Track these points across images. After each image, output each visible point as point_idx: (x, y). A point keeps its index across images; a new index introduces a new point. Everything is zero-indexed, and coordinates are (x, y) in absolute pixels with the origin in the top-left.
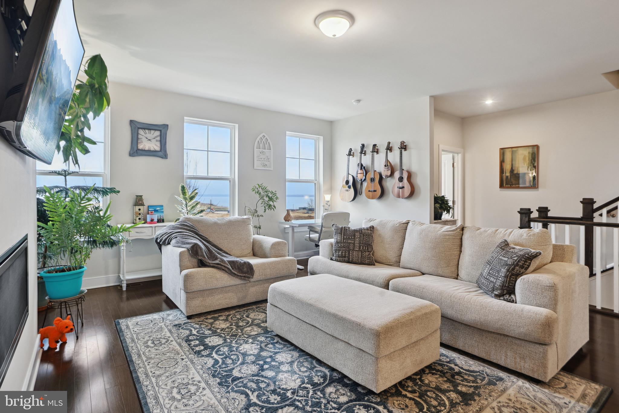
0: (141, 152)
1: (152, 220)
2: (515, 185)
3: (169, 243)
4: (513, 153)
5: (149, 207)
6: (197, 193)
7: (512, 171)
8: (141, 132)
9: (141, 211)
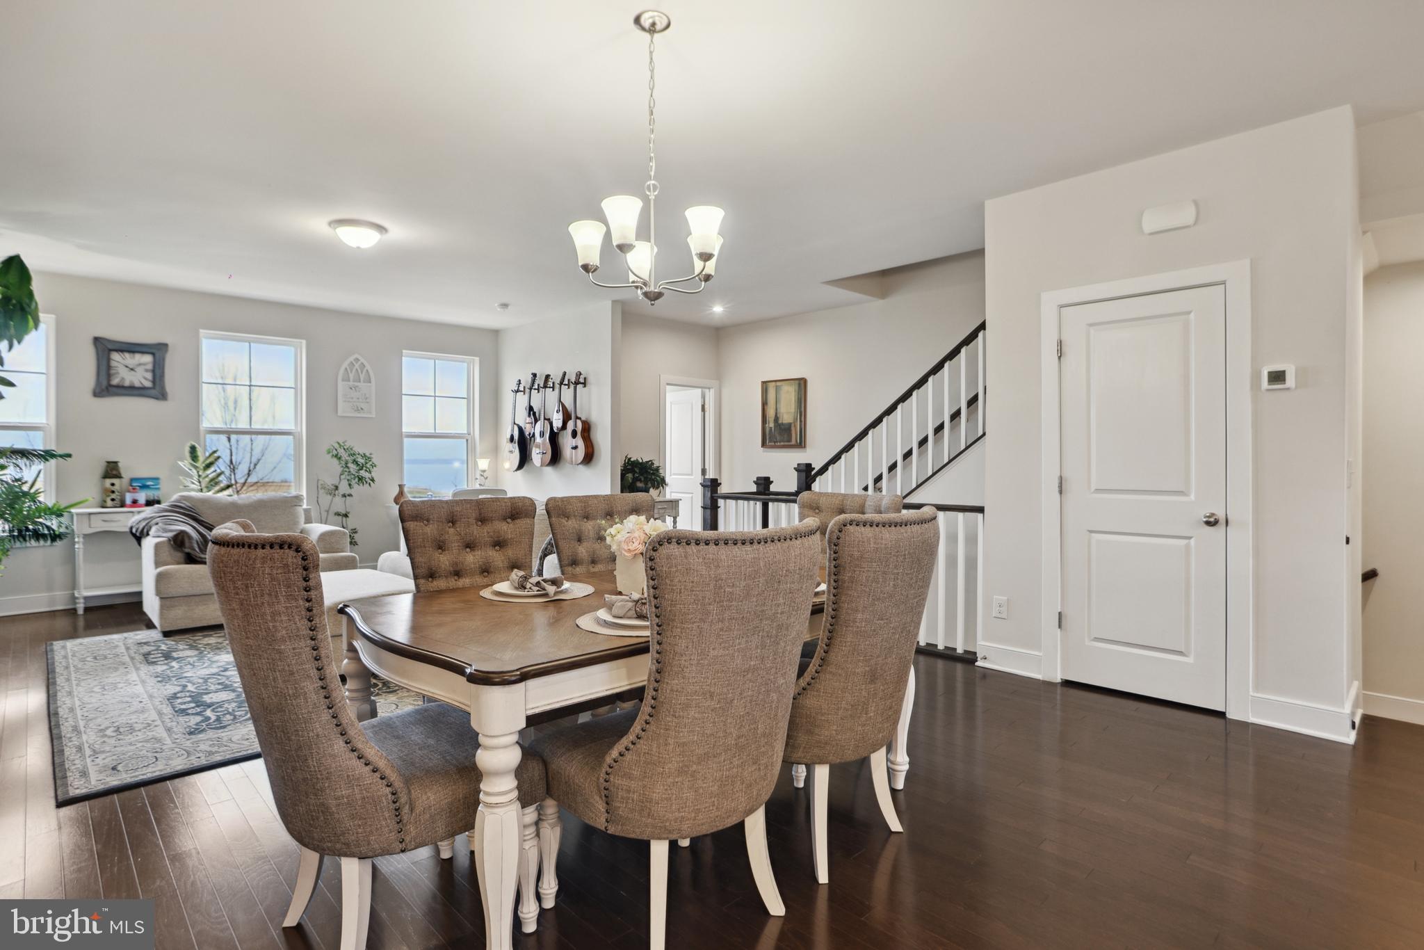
0: (114, 389)
1: (135, 502)
2: (780, 442)
3: (148, 534)
4: (777, 389)
5: (132, 480)
6: (219, 457)
7: (776, 419)
8: (116, 356)
9: (115, 488)
